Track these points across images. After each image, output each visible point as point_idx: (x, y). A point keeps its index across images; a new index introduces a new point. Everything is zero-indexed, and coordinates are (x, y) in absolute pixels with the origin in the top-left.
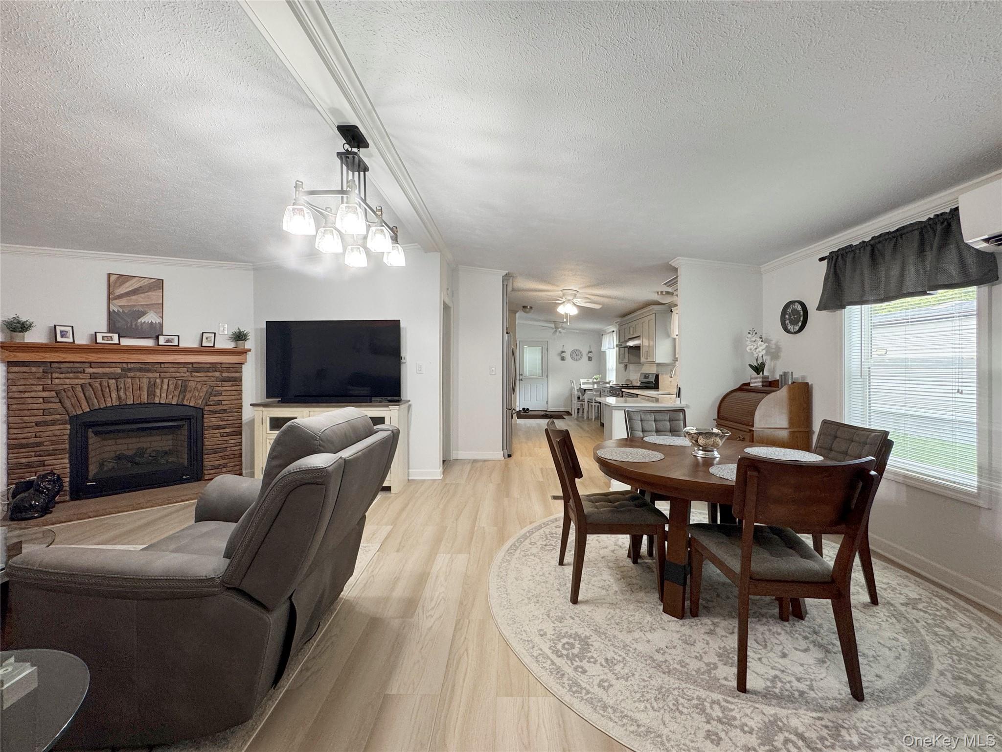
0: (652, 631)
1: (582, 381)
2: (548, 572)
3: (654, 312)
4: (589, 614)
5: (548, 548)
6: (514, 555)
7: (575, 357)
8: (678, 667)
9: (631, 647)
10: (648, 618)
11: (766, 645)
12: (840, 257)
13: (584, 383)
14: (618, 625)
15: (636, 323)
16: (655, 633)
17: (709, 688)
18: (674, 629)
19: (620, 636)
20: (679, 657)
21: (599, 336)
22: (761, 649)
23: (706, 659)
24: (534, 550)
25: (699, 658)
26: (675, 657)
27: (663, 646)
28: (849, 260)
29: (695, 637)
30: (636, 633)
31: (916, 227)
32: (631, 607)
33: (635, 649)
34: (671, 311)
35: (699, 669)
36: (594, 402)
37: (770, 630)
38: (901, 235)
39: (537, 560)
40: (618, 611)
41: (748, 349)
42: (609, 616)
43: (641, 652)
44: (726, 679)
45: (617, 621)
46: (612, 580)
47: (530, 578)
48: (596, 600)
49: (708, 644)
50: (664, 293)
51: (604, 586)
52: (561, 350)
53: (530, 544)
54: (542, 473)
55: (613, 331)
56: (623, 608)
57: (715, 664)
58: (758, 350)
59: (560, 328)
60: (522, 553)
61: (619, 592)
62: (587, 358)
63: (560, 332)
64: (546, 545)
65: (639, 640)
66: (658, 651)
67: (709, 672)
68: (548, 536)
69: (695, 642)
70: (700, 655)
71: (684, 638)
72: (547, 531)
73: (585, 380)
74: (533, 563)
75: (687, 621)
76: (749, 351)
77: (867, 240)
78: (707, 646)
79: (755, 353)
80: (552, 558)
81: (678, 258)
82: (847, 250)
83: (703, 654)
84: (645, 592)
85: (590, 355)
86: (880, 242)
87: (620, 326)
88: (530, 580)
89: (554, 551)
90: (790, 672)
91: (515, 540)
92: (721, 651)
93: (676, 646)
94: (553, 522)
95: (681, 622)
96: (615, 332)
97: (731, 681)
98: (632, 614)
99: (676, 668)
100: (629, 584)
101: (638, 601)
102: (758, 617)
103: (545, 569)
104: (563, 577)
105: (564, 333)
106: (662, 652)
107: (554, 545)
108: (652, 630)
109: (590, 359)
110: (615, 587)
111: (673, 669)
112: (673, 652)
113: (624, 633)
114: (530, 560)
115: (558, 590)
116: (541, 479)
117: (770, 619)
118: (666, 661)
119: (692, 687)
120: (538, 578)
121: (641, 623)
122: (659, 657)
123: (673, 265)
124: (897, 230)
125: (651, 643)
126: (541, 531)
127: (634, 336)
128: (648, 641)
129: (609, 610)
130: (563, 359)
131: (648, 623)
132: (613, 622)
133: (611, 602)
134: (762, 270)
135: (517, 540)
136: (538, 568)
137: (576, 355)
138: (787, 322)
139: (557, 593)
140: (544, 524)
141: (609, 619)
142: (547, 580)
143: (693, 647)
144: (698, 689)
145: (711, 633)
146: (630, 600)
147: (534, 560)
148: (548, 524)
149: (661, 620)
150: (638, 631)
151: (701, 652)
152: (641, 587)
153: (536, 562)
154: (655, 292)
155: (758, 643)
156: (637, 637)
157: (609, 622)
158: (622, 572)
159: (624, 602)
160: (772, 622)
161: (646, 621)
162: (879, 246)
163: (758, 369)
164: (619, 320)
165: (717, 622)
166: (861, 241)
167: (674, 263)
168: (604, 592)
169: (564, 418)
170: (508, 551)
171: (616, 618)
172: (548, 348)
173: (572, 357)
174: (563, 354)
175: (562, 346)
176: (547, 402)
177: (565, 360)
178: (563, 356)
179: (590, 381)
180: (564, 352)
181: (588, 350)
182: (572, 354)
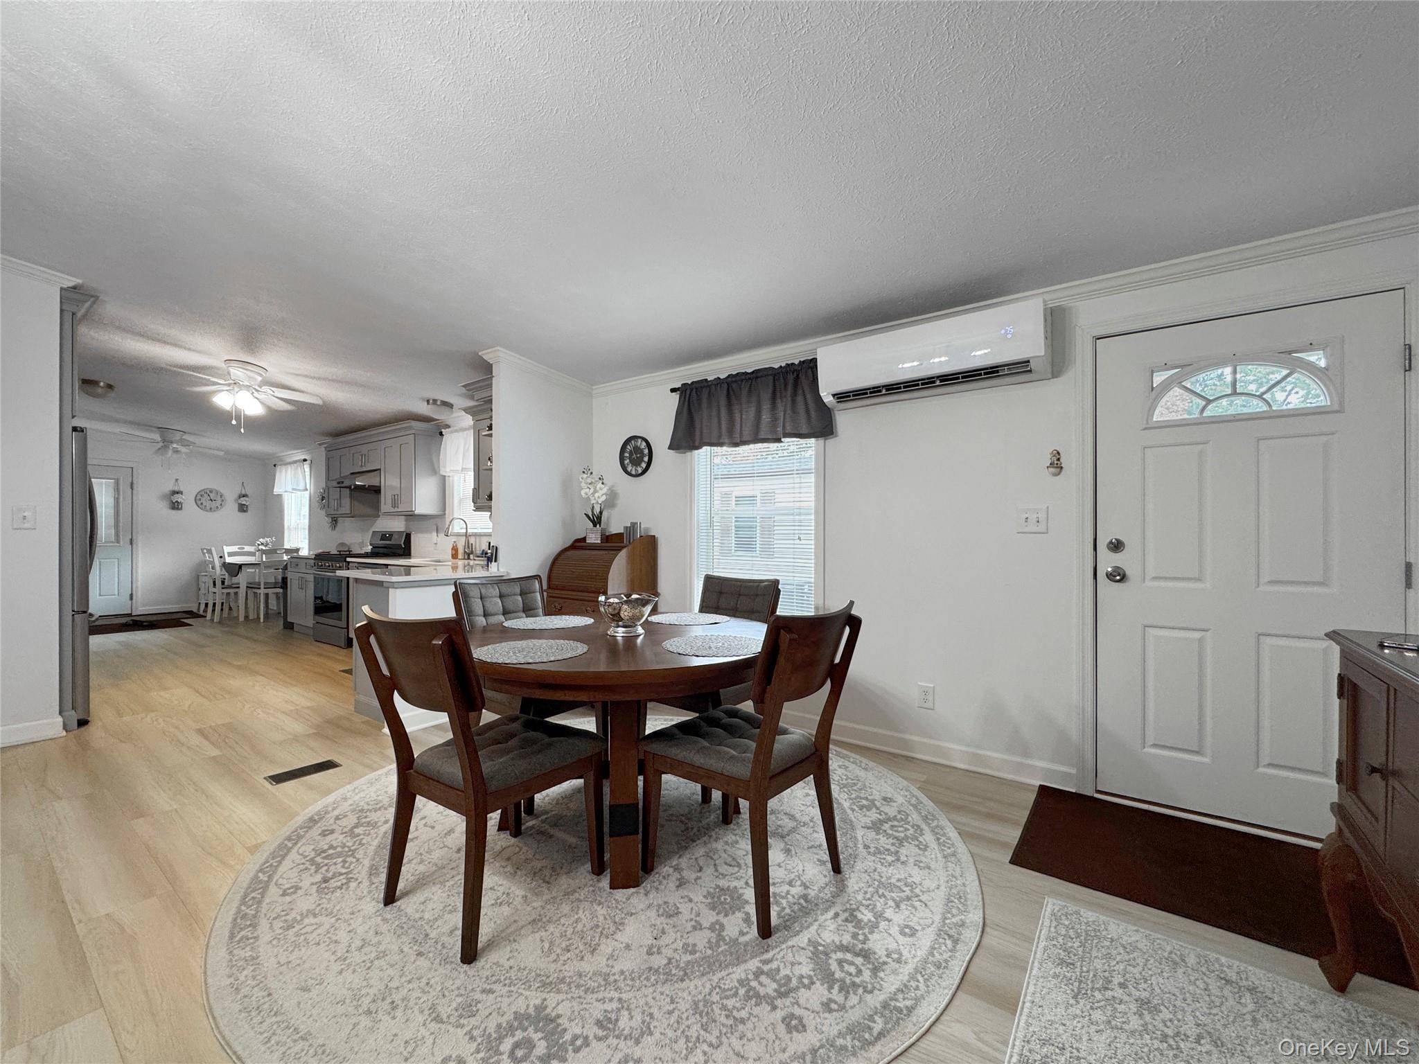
0: (621, 928)
1: (228, 549)
2: (372, 932)
3: (413, 431)
4: (512, 962)
5: (333, 883)
6: (256, 938)
7: (208, 504)
8: (689, 957)
9: (614, 974)
10: (601, 912)
11: (738, 863)
12: (694, 390)
13: (230, 554)
14: (569, 951)
15: (370, 446)
16: (627, 928)
17: (739, 961)
18: (641, 906)
19: (586, 966)
20: (678, 941)
21: (267, 467)
22: (738, 872)
23: (706, 924)
24: (305, 903)
25: (698, 927)
26: (674, 946)
27: (651, 941)
28: (705, 396)
29: (671, 900)
30: (602, 947)
31: (770, 372)
32: (566, 908)
33: (622, 972)
34: (441, 434)
35: (709, 942)
36: (262, 586)
37: (727, 843)
38: (757, 378)
39: (327, 922)
40: (551, 928)
41: (583, 493)
42: (547, 945)
43: (633, 972)
44: (742, 933)
45: (564, 945)
46: (505, 882)
47: (336, 967)
48: (502, 931)
49: (691, 900)
50: (439, 403)
51: (498, 898)
52: (171, 487)
53: (284, 894)
54: (207, 738)
55: (305, 460)
56: (555, 918)
57: (717, 922)
58: (597, 495)
59: (177, 442)
60: (278, 924)
61: (529, 895)
62: (236, 507)
63: (176, 451)
64: (326, 880)
65: (616, 953)
66: (649, 953)
67: (721, 938)
68: (319, 859)
69: (678, 908)
70: (696, 921)
71: (662, 910)
72: (308, 850)
73: (235, 549)
74: (322, 930)
75: (647, 884)
76: (584, 495)
77: (723, 376)
78: (693, 904)
79: (592, 498)
80: (360, 899)
81: (498, 348)
82: (702, 385)
83: (698, 919)
84: (567, 873)
85: (243, 500)
86: (736, 381)
87: (329, 450)
88: (341, 972)
89: (353, 885)
90: (779, 881)
91: (235, 904)
92: (709, 900)
93: (663, 929)
94: (310, 828)
95: (641, 890)
96: (308, 462)
97: (747, 933)
98: (573, 919)
99: (689, 962)
100: (535, 873)
101: (567, 894)
102: (705, 834)
103: (360, 930)
104: (411, 923)
105: (186, 453)
106: (655, 950)
107: (344, 871)
108: (619, 925)
109: (243, 508)
110: (518, 892)
111: (687, 966)
112: (665, 940)
113: (588, 957)
114: (309, 929)
115: (420, 954)
116: (216, 752)
117: (717, 830)
118: (670, 960)
119: (724, 973)
120: (357, 957)
121: (597, 926)
122: (659, 961)
123: (485, 357)
124: (753, 372)
125: (633, 948)
126: (293, 855)
127: (364, 469)
128: (628, 947)
129: (537, 936)
130: (176, 506)
131: (605, 918)
132: (559, 951)
133: (530, 919)
134: (594, 392)
135: (243, 902)
136: (343, 936)
137: (207, 500)
138: (627, 462)
139: (423, 962)
140: (289, 839)
141: (550, 950)
142: (382, 948)
143: (680, 916)
144: (730, 970)
145: (681, 883)
146: (554, 898)
147: (320, 925)
148: (300, 837)
149: (618, 903)
150: (603, 940)
151: (693, 916)
152: (553, 869)
153: (327, 926)
154: (423, 399)
155: (730, 866)
156: (609, 950)
157: (553, 956)
158: (508, 859)
159: (548, 907)
160: (721, 832)
161: (601, 918)
162: (734, 385)
163: (596, 520)
164: (329, 440)
165: (677, 865)
166: (716, 377)
167: (487, 356)
168: (506, 910)
169: (186, 625)
170: (232, 936)
171: (558, 942)
172: (135, 482)
173: (199, 503)
174: (177, 498)
175: (177, 480)
176: (131, 596)
177: (181, 509)
178: (177, 502)
179: (247, 549)
180: (178, 493)
181: (238, 490)
182: (199, 497)
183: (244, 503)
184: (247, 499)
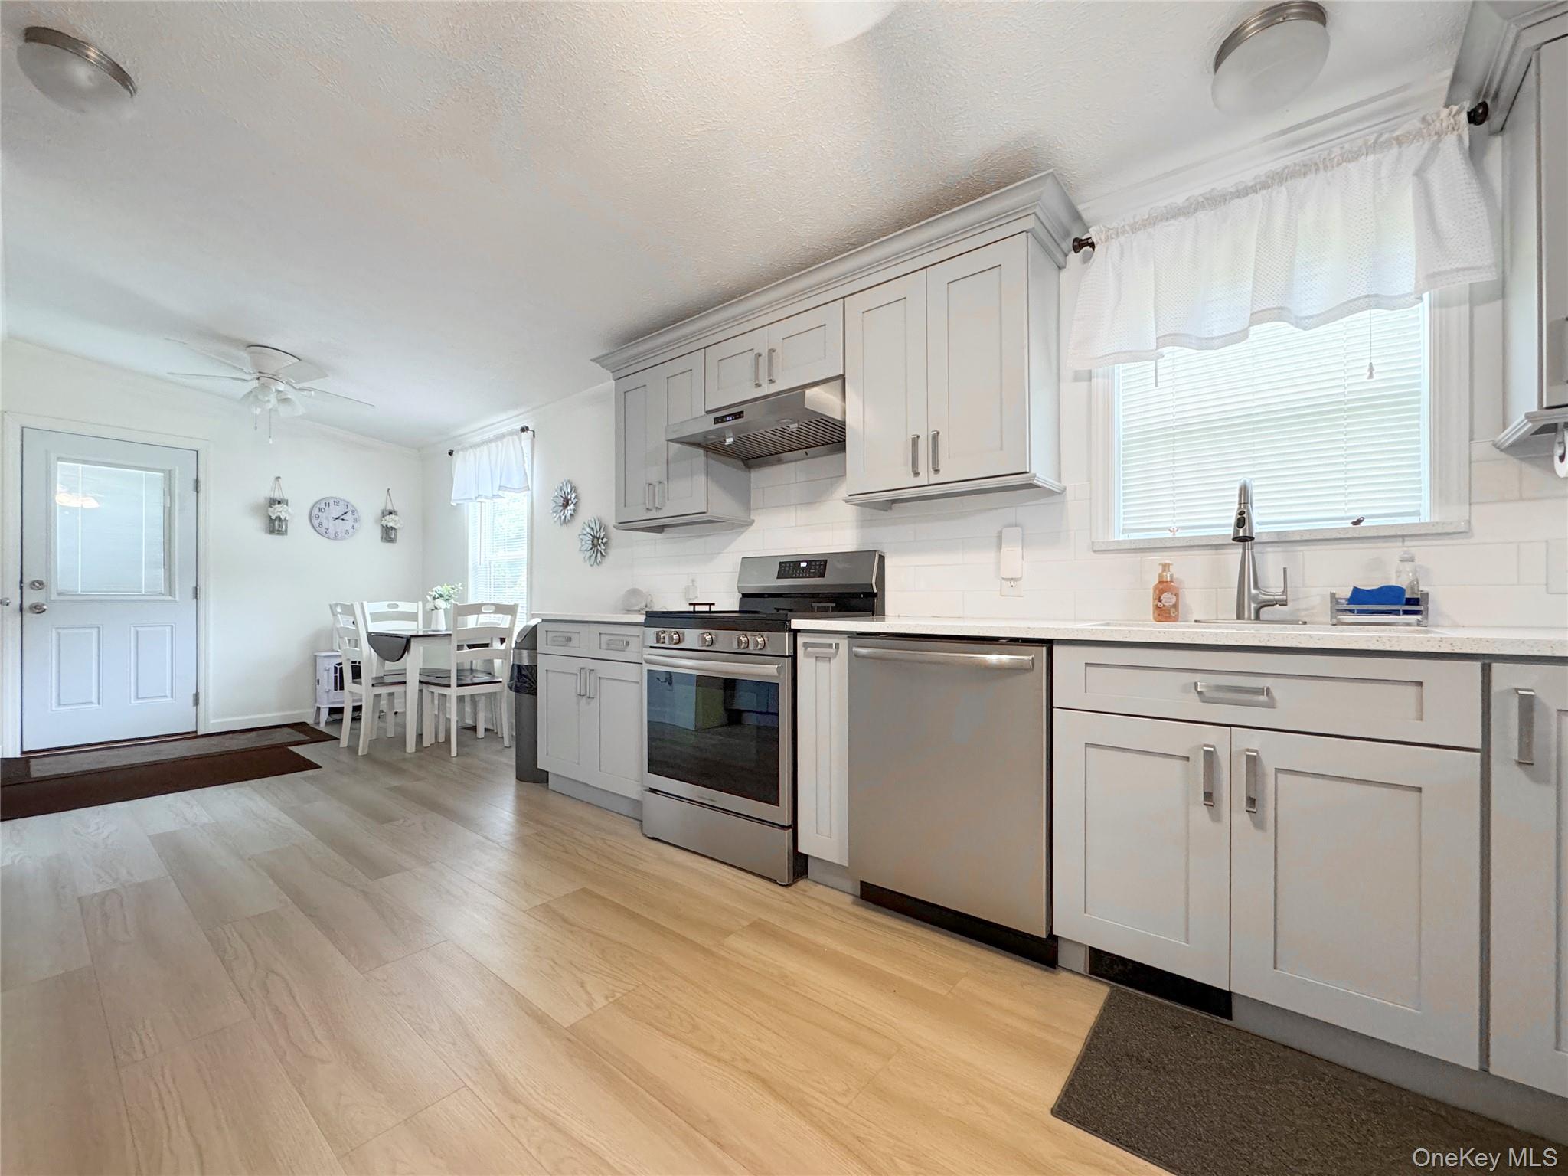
1: (371, 608)
7: (331, 526)
13: (376, 617)
36: (454, 681)
52: (267, 491)
55: (524, 429)
62: (377, 533)
63: (282, 399)
73: (382, 607)
85: (390, 521)
96: (529, 434)
109: (388, 534)
130: (275, 526)
137: (329, 518)
169: (309, 765)
172: (202, 477)
173: (316, 523)
174: (277, 511)
175: (278, 478)
176: (196, 696)
177: (285, 533)
178: (279, 518)
179: (405, 607)
180: (279, 503)
181: (380, 504)
182: (316, 512)
183: (391, 524)
184: (397, 518)
